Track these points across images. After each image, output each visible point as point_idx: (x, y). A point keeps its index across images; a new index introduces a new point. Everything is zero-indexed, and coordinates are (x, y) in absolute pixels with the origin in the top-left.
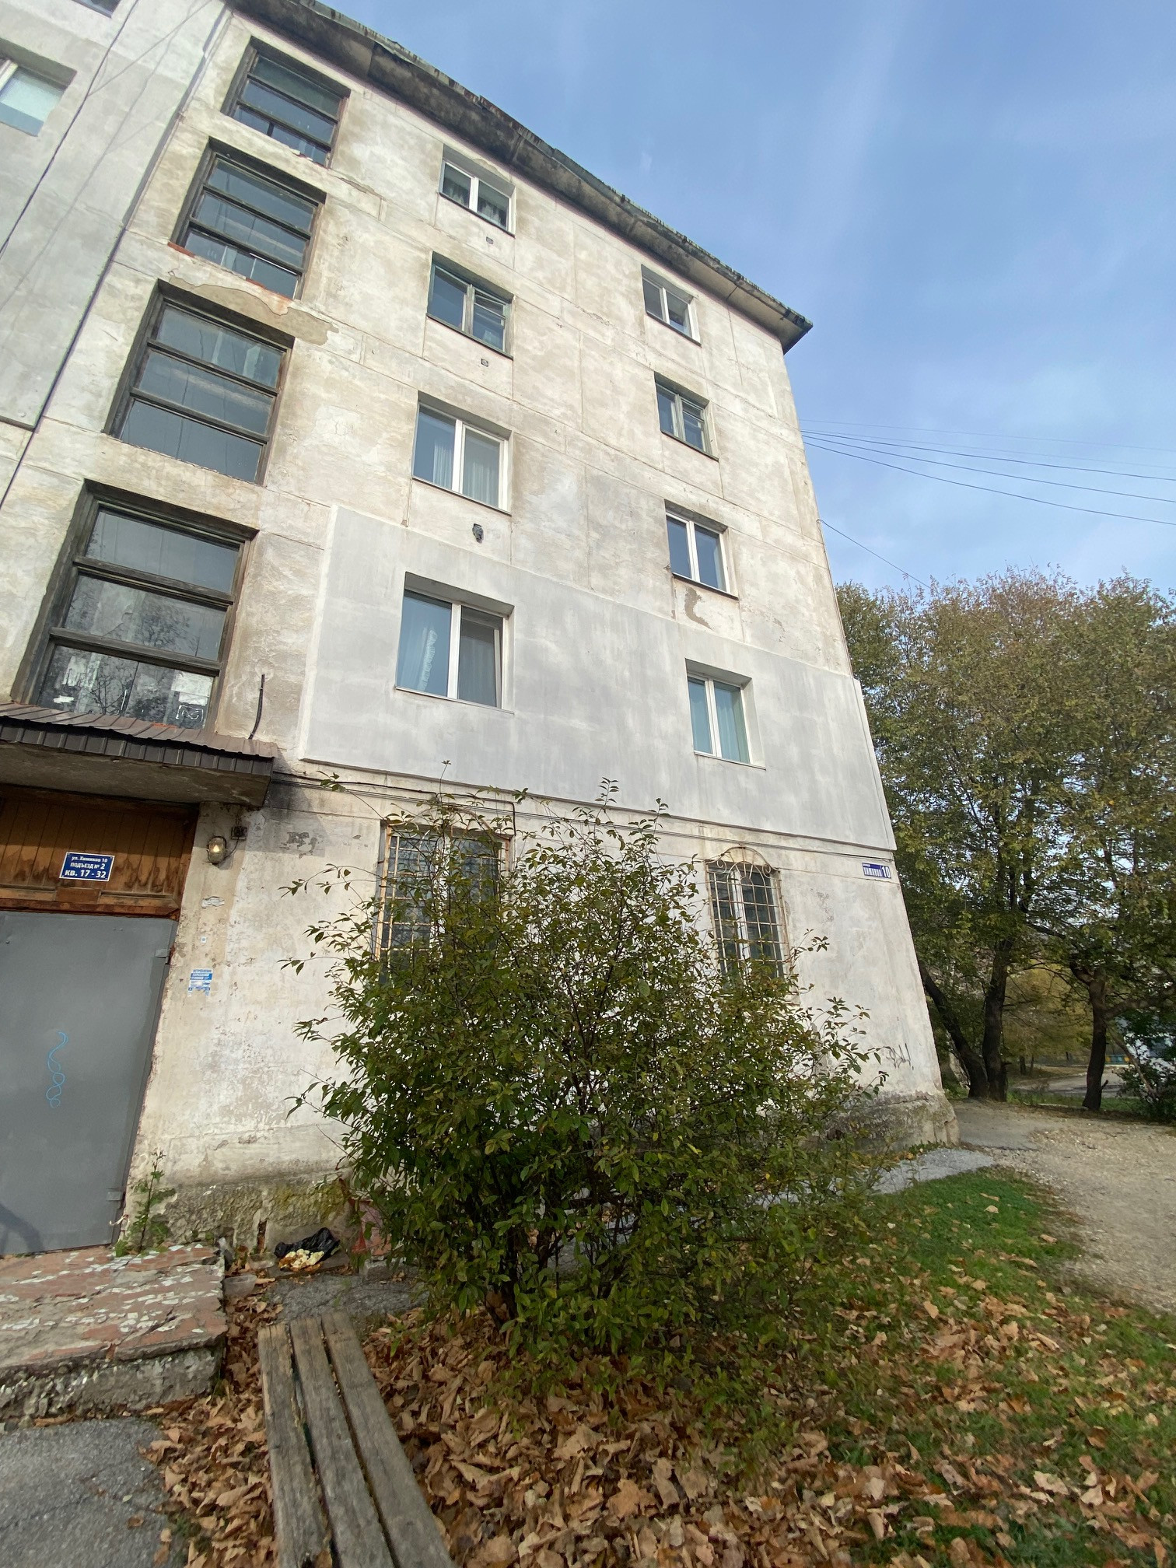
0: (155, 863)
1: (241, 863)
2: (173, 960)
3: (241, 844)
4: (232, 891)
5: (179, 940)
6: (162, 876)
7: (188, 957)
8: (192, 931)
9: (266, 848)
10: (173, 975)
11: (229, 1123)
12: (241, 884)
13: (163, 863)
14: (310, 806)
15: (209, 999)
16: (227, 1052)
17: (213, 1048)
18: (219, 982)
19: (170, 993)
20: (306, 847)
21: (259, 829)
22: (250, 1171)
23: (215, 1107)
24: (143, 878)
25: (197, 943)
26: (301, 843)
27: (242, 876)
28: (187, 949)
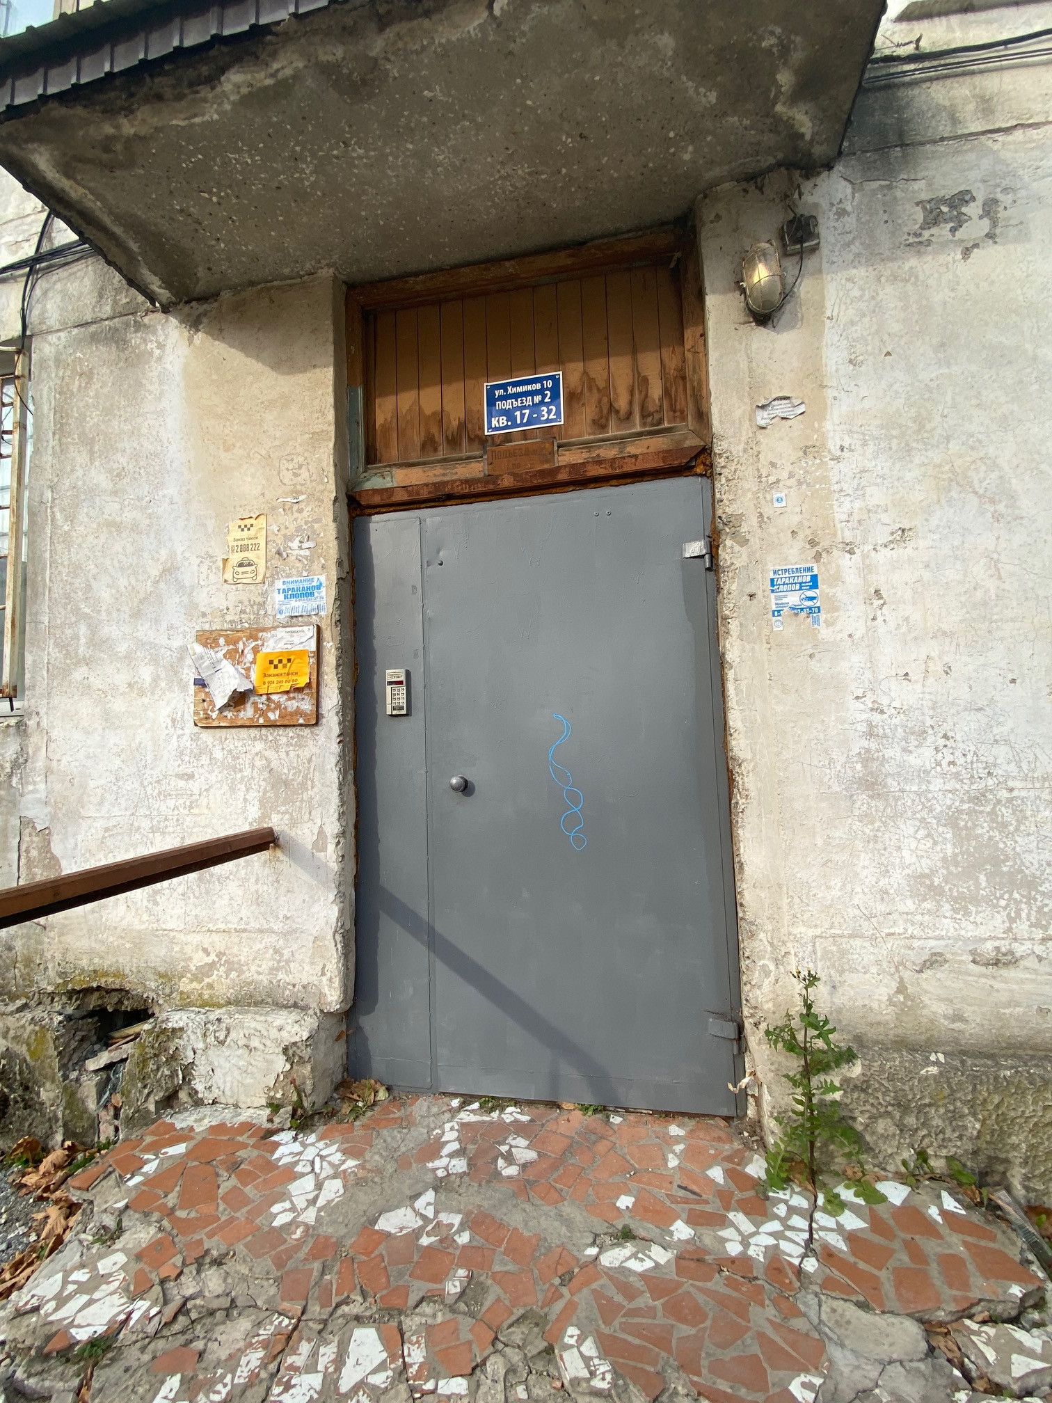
0: (635, 368)
1: (821, 307)
2: (724, 555)
3: (810, 263)
4: (815, 376)
5: (727, 509)
6: (656, 391)
7: (755, 542)
8: (750, 484)
9: (872, 255)
10: (732, 586)
11: (935, 913)
12: (833, 358)
13: (650, 364)
14: (954, 120)
15: (824, 632)
16: (893, 752)
17: (858, 745)
18: (838, 592)
19: (734, 626)
20: (976, 227)
21: (842, 213)
22: (1017, 1032)
23: (897, 877)
24: (622, 404)
25: (767, 511)
26: (959, 220)
27: (830, 336)
28: (749, 525)
